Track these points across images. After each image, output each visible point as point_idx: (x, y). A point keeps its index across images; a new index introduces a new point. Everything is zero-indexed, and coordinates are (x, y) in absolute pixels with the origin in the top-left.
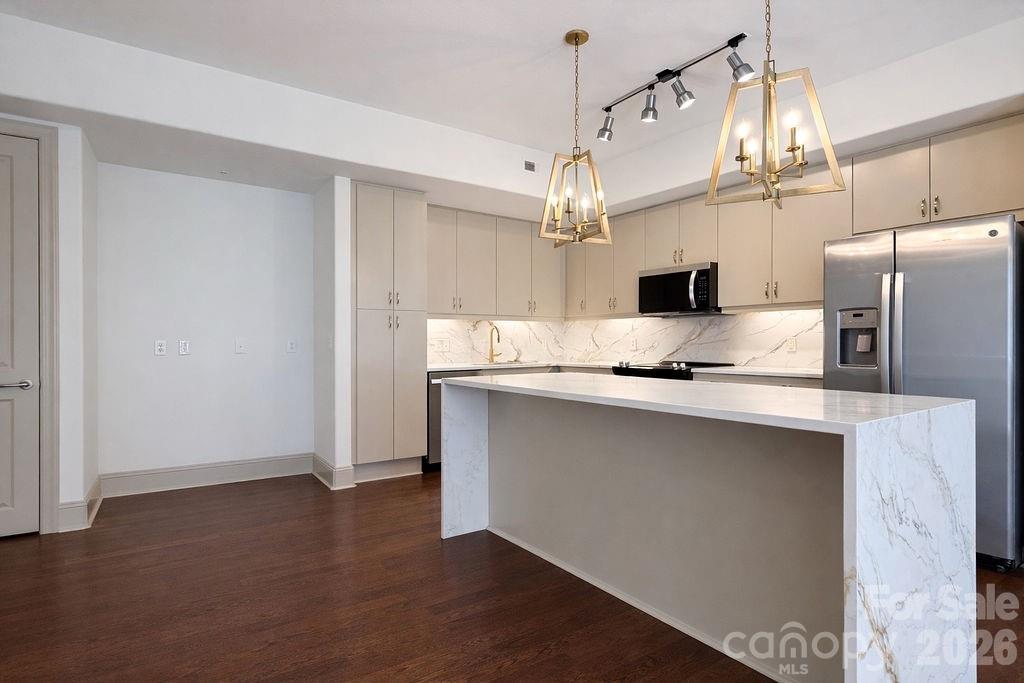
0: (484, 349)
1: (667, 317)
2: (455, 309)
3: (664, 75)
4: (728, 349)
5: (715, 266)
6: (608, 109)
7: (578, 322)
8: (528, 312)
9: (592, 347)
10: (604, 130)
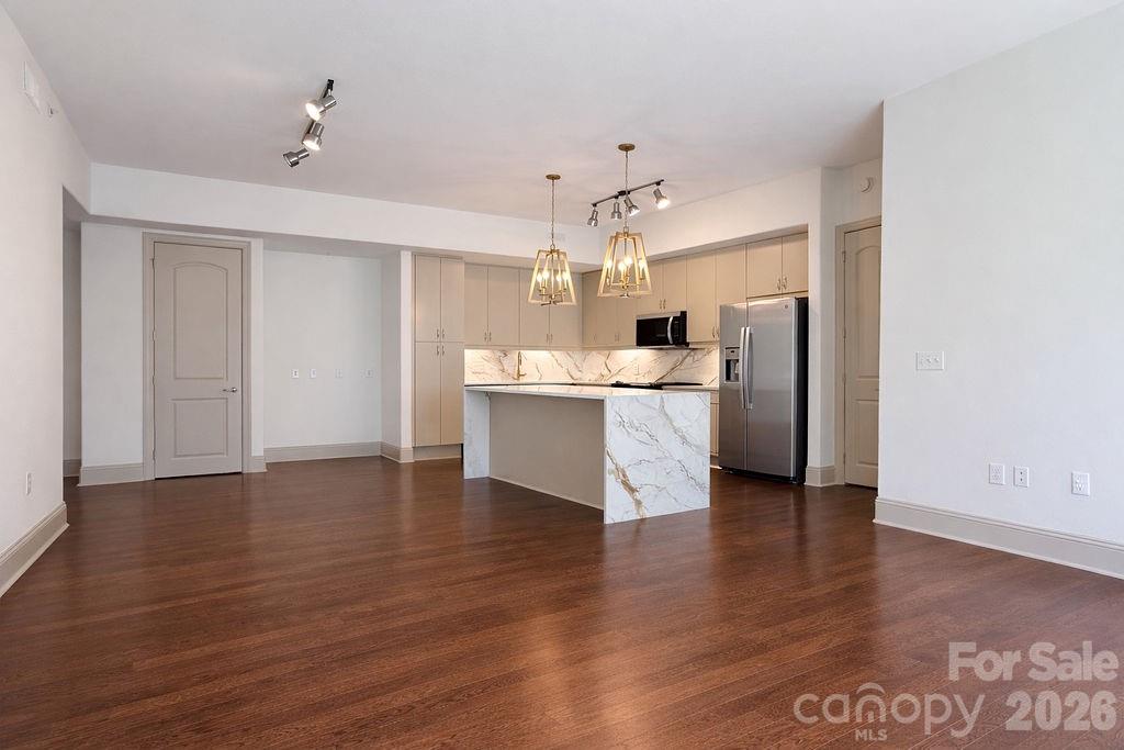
0: (512, 370)
1: (661, 349)
2: (487, 342)
3: (622, 193)
4: (699, 373)
5: (684, 314)
6: (595, 205)
7: (594, 353)
8: (548, 343)
9: (606, 372)
10: (592, 219)
